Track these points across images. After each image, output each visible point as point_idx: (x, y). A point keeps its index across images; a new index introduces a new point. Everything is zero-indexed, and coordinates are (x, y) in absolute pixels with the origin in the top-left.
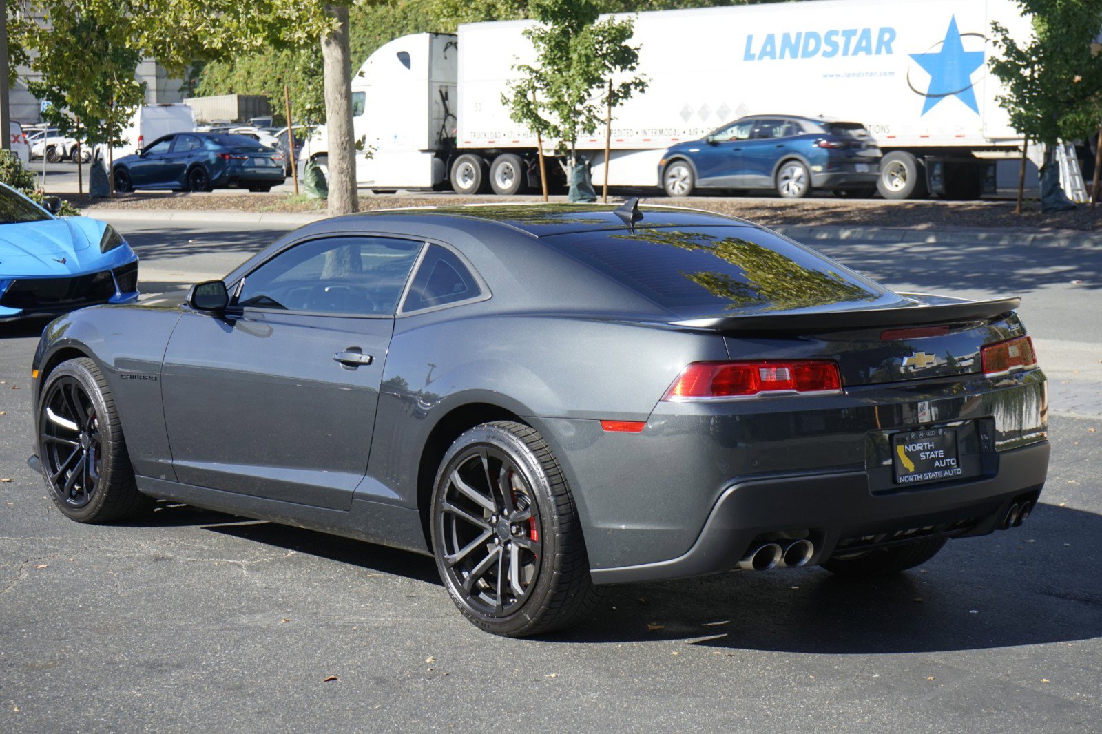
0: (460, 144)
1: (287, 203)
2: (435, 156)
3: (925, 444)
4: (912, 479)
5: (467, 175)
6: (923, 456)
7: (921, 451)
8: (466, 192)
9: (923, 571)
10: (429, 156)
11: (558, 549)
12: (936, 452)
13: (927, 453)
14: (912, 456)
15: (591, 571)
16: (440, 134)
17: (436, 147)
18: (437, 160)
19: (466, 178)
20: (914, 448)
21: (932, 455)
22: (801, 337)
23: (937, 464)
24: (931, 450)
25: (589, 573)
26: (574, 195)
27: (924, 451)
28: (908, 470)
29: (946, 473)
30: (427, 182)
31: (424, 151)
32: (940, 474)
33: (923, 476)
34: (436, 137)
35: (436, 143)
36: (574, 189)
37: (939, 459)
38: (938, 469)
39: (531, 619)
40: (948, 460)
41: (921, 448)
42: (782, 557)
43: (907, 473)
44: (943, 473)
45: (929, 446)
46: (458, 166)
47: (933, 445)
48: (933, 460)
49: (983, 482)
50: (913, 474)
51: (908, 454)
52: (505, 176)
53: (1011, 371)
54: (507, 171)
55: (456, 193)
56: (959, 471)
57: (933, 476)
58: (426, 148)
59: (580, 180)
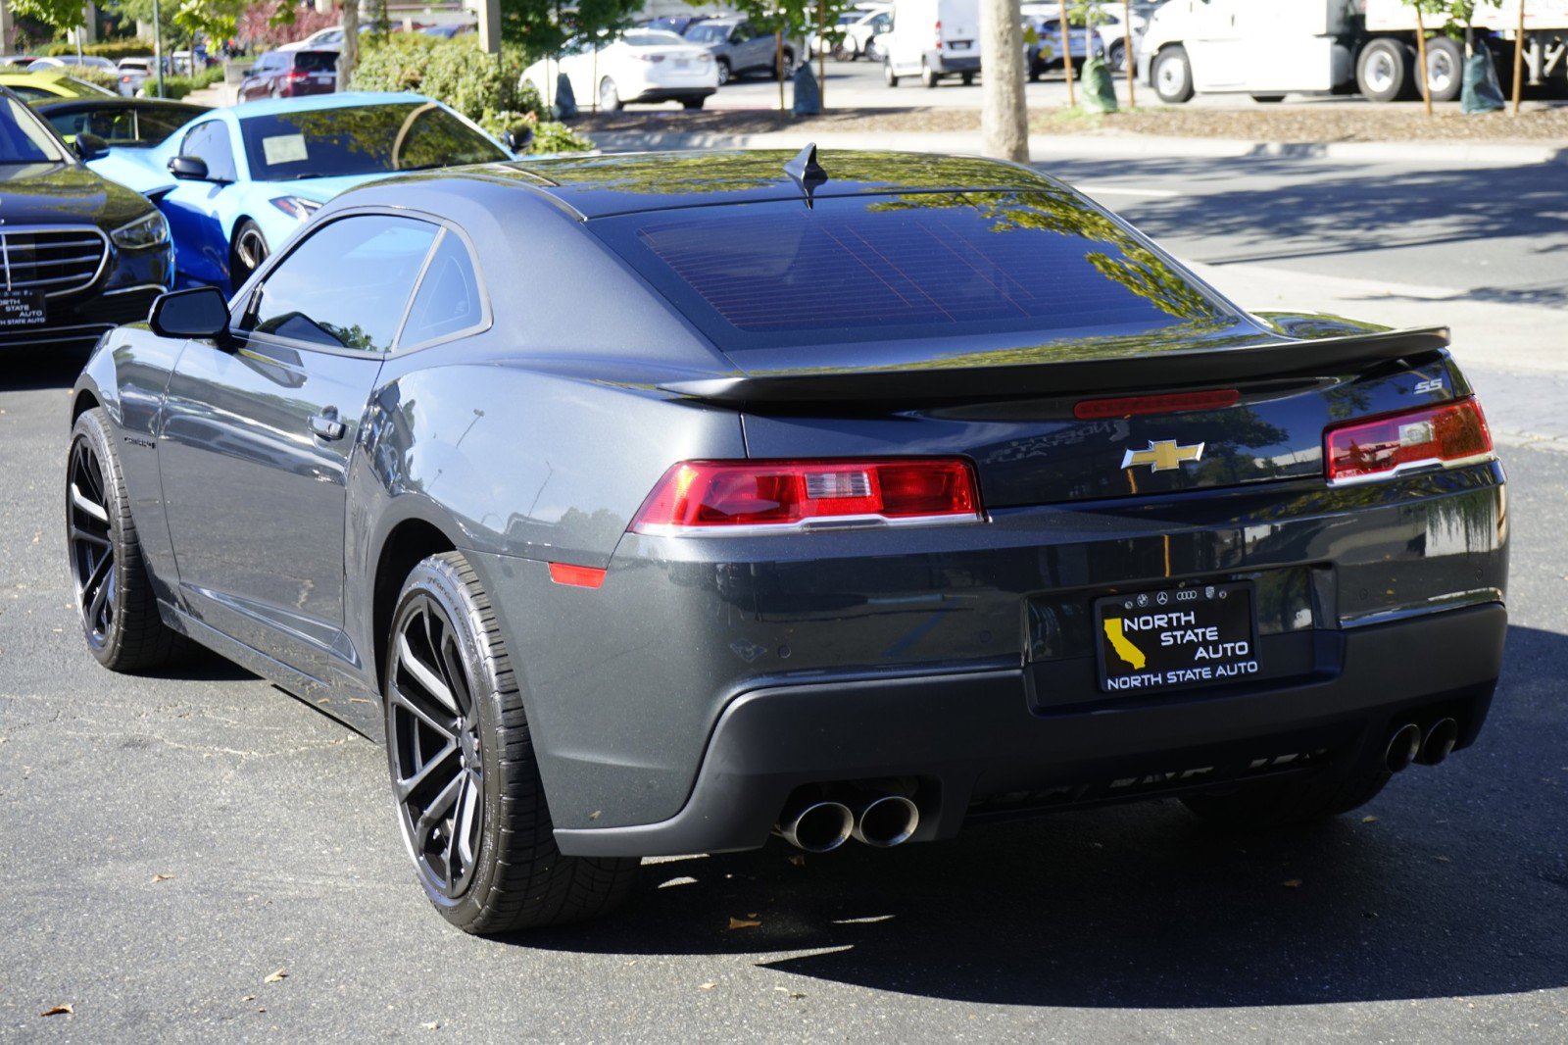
0: (1371, 25)
1: (1055, 119)
2: (1337, 43)
3: (1174, 616)
4: (1138, 684)
5: (1383, 70)
6: (1167, 639)
7: (1161, 629)
8: (1380, 98)
9: (1369, 818)
10: (1328, 42)
11: (505, 788)
12: (1199, 631)
13: (1178, 634)
14: (1143, 640)
15: (555, 831)
16: (1345, 9)
17: (1338, 29)
18: (1340, 49)
19: (1381, 75)
20: (1146, 623)
21: (1190, 636)
22: (901, 413)
23: (1201, 653)
24: (1188, 626)
25: (552, 837)
26: (1469, 103)
27: (1170, 628)
28: (1131, 665)
29: (1221, 671)
30: (1325, 82)
31: (1319, 36)
32: (1206, 673)
33: (1165, 679)
34: (1338, 14)
35: (1339, 23)
36: (1469, 93)
37: (1205, 644)
38: (1203, 663)
39: (483, 907)
40: (1229, 646)
41: (1163, 623)
42: (856, 825)
43: (1128, 669)
44: (1214, 671)
45: (1183, 619)
46: (1368, 57)
47: (1192, 618)
48: (1193, 646)
49: (1312, 686)
50: (1141, 672)
51: (1130, 635)
52: (1439, 71)
53: (1402, 472)
54: (1441, 63)
55: (1364, 100)
56: (1252, 667)
57: (1189, 675)
58: (1324, 32)
59: (1479, 79)
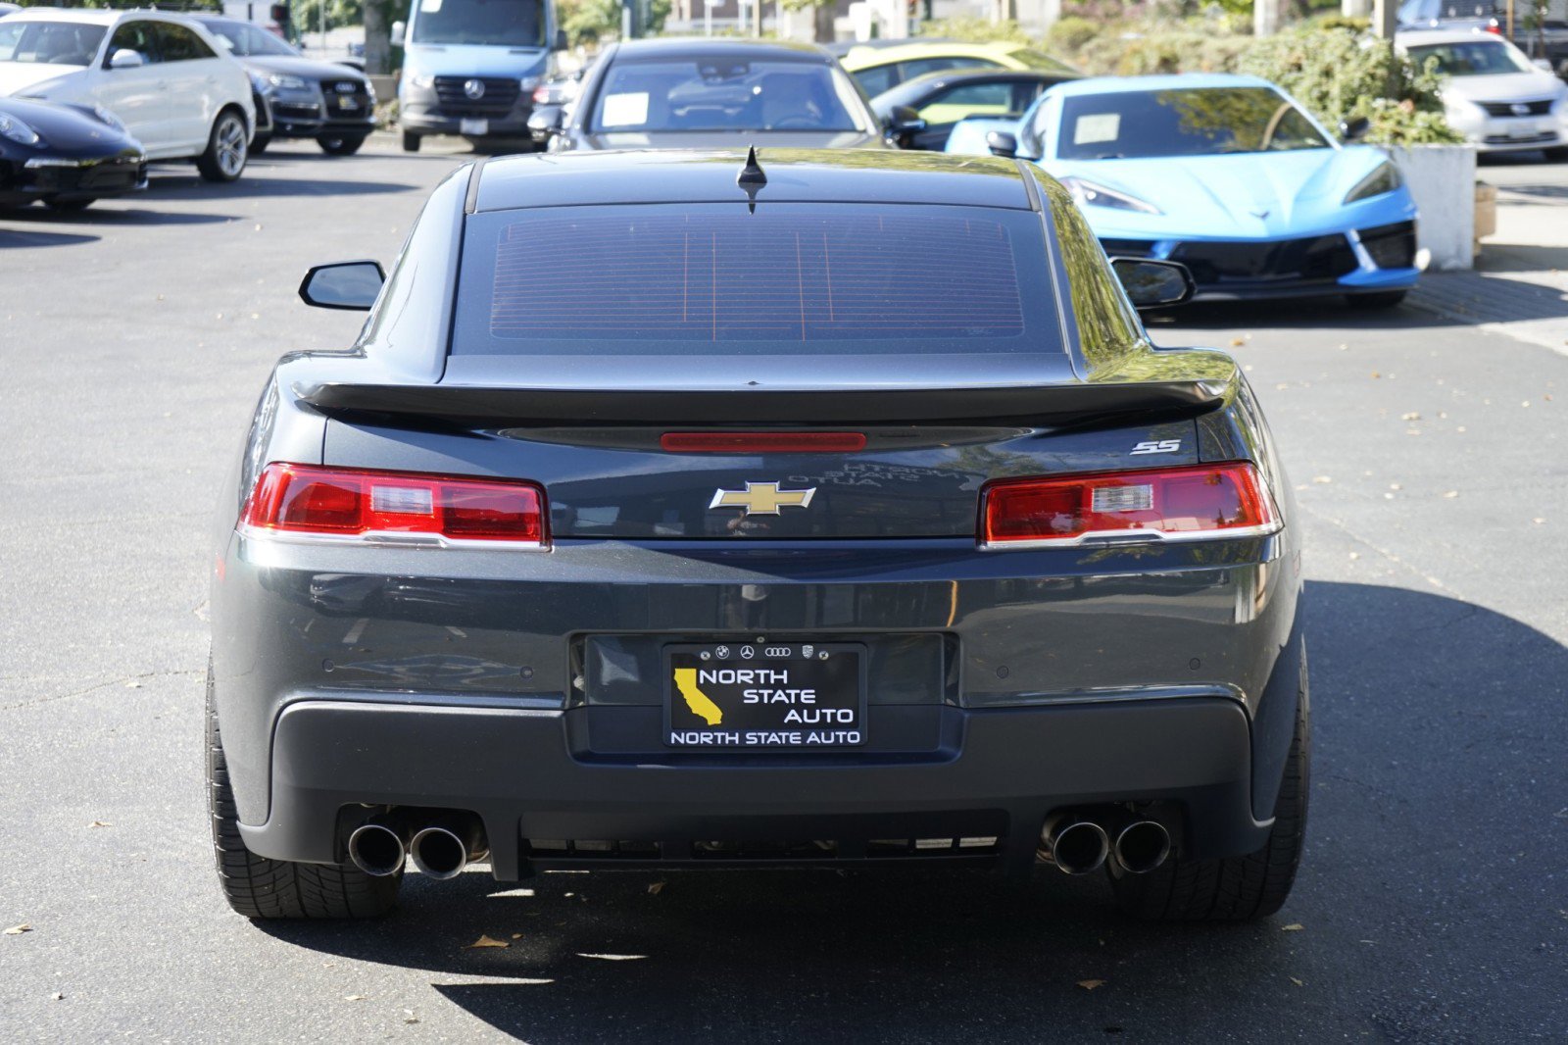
3: (762, 673)
4: (708, 741)
6: (750, 696)
7: (745, 686)
12: (793, 692)
13: (766, 692)
20: (727, 677)
21: (780, 696)
22: (481, 432)
23: (792, 716)
24: (779, 685)
27: (756, 685)
28: (704, 721)
29: (813, 737)
32: (794, 738)
33: (743, 739)
37: (799, 706)
38: (793, 726)
40: (828, 712)
41: (747, 679)
43: (698, 724)
44: (804, 737)
45: (774, 677)
47: (785, 677)
48: (783, 708)
50: (714, 728)
51: (705, 687)
56: (854, 738)
57: (774, 738)
